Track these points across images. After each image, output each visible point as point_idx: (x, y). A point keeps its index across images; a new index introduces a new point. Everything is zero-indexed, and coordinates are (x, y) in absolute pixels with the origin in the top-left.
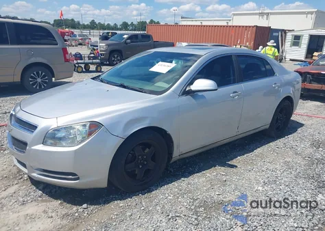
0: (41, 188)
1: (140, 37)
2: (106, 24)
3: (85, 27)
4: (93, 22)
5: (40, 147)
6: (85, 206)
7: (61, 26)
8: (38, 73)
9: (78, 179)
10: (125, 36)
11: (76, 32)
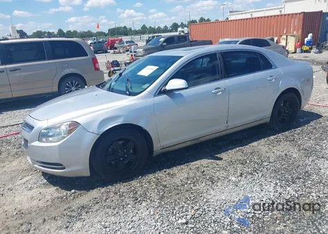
0: (47, 177)
1: (176, 39)
2: (156, 27)
3: (136, 33)
4: (144, 27)
5: (37, 143)
6: (73, 191)
7: (114, 35)
8: (72, 83)
9: (64, 168)
10: (162, 40)
11: (125, 39)
